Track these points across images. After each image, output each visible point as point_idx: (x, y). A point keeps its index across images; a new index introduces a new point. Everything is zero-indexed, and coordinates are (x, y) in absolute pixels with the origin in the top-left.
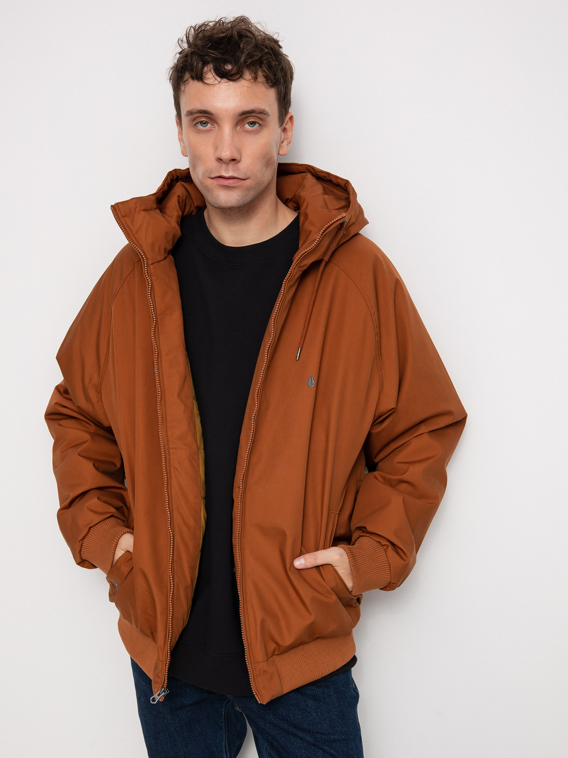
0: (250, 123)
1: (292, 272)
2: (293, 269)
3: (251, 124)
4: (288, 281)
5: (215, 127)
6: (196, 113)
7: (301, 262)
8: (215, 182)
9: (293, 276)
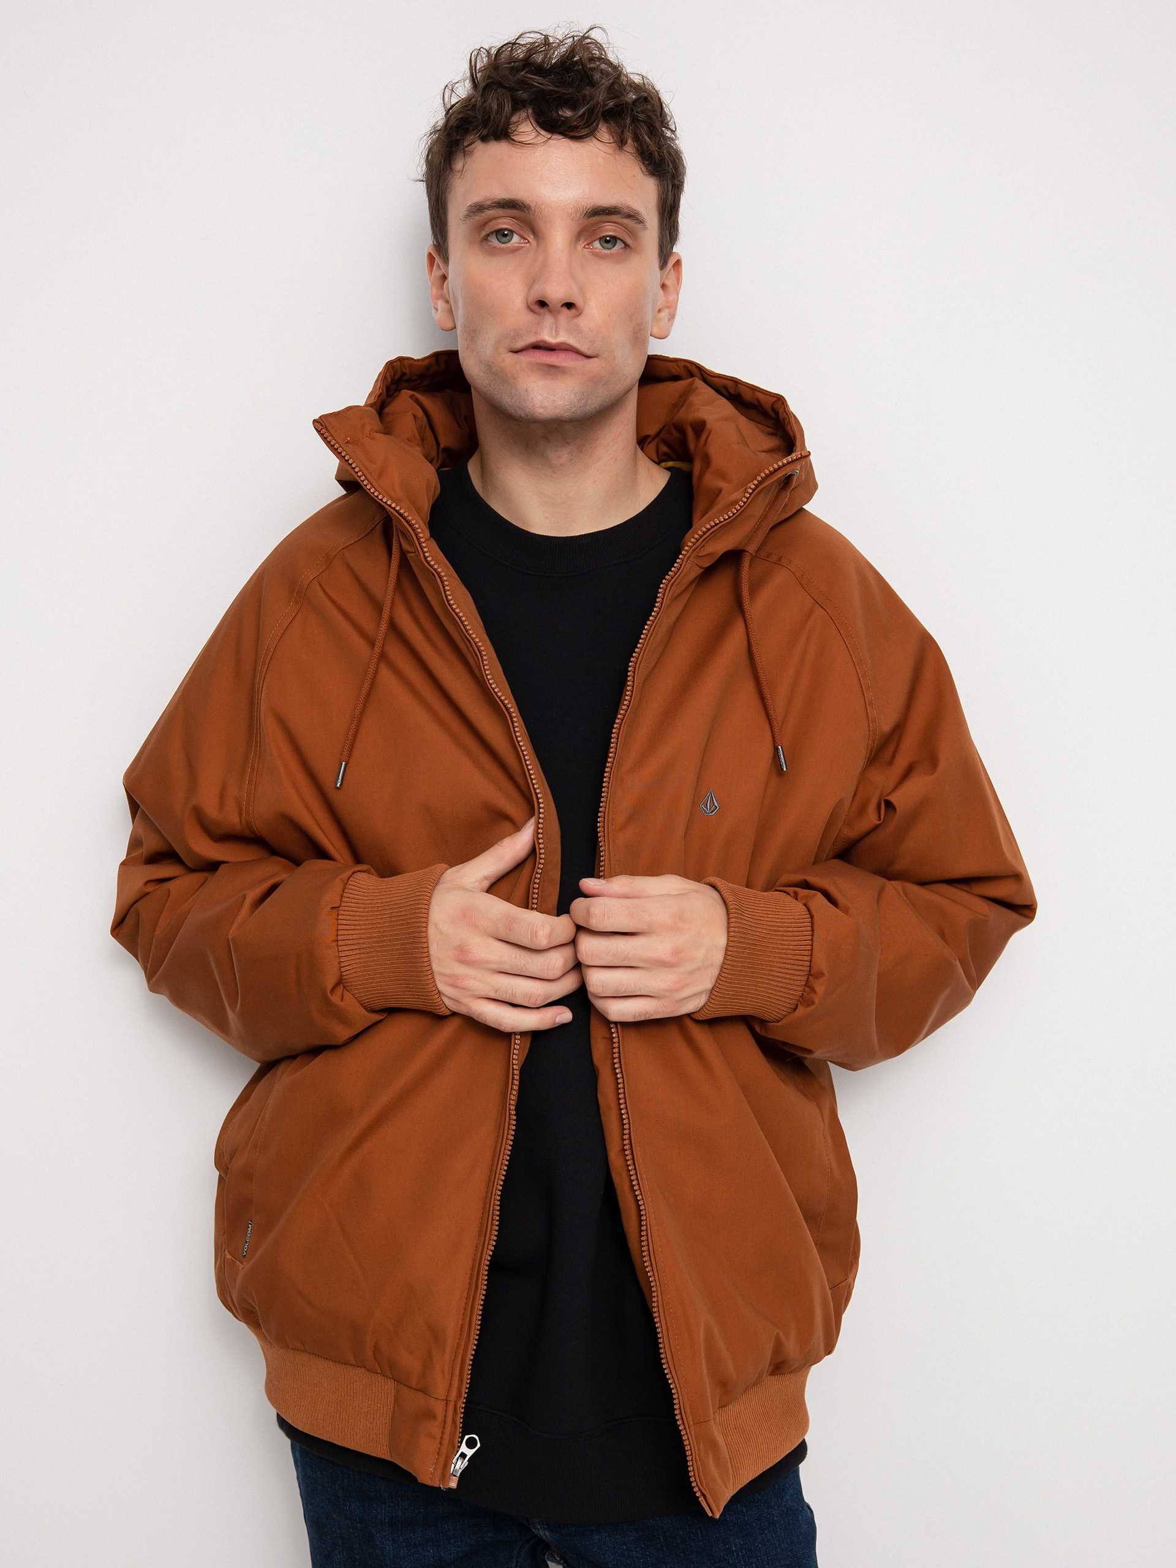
0: (604, 239)
1: (681, 565)
2: (685, 560)
3: (607, 242)
4: (671, 582)
5: (529, 241)
6: (490, 207)
7: (702, 547)
8: (524, 358)
9: (683, 574)
